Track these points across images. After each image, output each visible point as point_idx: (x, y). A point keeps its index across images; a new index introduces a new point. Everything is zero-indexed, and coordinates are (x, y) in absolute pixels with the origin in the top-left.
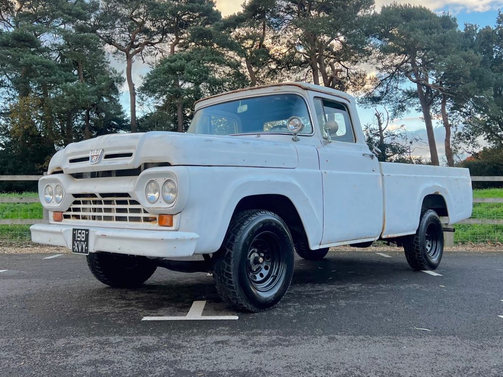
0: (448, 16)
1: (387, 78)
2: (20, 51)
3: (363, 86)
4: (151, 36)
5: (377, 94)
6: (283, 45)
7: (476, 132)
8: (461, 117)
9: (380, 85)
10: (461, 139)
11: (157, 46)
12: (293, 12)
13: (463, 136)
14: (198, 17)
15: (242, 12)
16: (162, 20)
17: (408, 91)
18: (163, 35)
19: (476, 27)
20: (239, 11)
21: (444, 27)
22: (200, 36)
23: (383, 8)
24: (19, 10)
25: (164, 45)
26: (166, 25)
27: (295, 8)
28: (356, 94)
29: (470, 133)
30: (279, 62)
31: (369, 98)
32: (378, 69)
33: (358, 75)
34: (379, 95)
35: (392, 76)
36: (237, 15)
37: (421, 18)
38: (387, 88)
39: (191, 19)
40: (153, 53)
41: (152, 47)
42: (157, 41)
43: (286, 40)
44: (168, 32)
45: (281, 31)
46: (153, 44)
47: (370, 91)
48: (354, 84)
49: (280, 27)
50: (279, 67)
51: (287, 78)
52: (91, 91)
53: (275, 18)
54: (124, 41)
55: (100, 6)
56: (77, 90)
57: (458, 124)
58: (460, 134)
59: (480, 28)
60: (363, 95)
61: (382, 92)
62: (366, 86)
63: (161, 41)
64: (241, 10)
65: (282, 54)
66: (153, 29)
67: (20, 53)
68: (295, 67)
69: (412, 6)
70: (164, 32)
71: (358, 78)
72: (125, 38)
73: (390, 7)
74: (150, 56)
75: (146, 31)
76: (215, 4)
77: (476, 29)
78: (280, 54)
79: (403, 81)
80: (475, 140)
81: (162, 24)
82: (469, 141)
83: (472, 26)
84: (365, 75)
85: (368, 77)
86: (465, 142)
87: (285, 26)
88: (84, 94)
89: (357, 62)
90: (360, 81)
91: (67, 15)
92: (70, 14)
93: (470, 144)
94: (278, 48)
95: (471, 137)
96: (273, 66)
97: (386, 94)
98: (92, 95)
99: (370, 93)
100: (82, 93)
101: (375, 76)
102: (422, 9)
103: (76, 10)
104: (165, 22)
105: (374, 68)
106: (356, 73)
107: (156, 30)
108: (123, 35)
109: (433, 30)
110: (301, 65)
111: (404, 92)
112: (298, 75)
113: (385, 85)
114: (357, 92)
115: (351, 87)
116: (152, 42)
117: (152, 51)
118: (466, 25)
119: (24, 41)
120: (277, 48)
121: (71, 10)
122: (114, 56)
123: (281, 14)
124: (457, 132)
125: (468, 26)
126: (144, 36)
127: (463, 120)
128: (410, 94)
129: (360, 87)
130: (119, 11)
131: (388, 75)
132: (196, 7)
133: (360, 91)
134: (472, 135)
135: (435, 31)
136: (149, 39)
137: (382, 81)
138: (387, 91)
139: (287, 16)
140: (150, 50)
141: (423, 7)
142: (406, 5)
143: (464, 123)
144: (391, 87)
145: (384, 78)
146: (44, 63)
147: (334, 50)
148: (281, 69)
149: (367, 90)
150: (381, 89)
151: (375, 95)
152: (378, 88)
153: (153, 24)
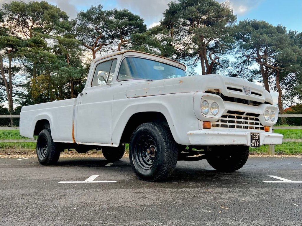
1: (242, 63)
2: (37, 49)
3: (227, 68)
4: (105, 40)
6: (181, 45)
7: (293, 94)
8: (284, 86)
9: (238, 67)
10: (284, 99)
11: (108, 46)
12: (187, 25)
13: (285, 97)
14: (133, 29)
15: (159, 25)
16: (112, 31)
17: (253, 70)
19: (295, 32)
21: (278, 33)
22: (138, 39)
23: (240, 22)
24: (32, 26)
25: (112, 46)
26: (114, 34)
27: (189, 22)
28: (223, 72)
29: (290, 95)
30: (178, 54)
32: (236, 58)
33: (224, 62)
34: (237, 73)
35: (245, 62)
36: (156, 27)
37: (264, 28)
38: (241, 68)
39: (129, 30)
40: (105, 50)
41: (106, 47)
42: (108, 43)
43: (183, 41)
44: (115, 38)
45: (180, 36)
46: (106, 45)
47: (232, 71)
49: (179, 34)
50: (178, 57)
52: (77, 72)
54: (89, 43)
55: (78, 23)
56: (70, 71)
57: (282, 89)
59: (298, 33)
60: (227, 73)
61: (238, 71)
62: (229, 68)
63: (110, 43)
65: (180, 49)
66: (106, 36)
67: (37, 50)
68: (187, 57)
69: (258, 21)
70: (113, 38)
71: (224, 63)
72: (89, 41)
73: (244, 22)
74: (103, 52)
75: (103, 38)
76: (143, 21)
77: (295, 34)
78: (179, 49)
79: (251, 65)
80: (293, 99)
81: (112, 33)
82: (289, 100)
83: (293, 32)
84: (228, 61)
87: (182, 33)
88: (73, 73)
90: (226, 65)
91: (62, 29)
93: (290, 102)
94: (178, 46)
95: (290, 97)
97: (240, 72)
98: (78, 74)
99: (231, 72)
100: (72, 73)
101: (234, 62)
102: (263, 22)
103: (66, 25)
104: (114, 32)
105: (234, 57)
106: (223, 60)
107: (108, 37)
108: (89, 40)
109: (272, 34)
110: (191, 56)
111: (251, 71)
112: (189, 62)
114: (224, 71)
115: (220, 68)
116: (106, 44)
117: (105, 49)
119: (38, 43)
121: (64, 26)
123: (181, 26)
125: (291, 32)
126: (101, 40)
127: (286, 88)
128: (255, 72)
129: (225, 68)
130: (87, 26)
131: (242, 61)
132: (134, 23)
133: (225, 71)
134: (291, 96)
135: (274, 35)
136: (104, 42)
137: (238, 65)
138: (241, 71)
139: (184, 28)
140: (104, 48)
141: (264, 21)
142: (255, 20)
143: (286, 89)
144: (243, 68)
145: (240, 63)
146: (50, 56)
147: (210, 47)
148: (179, 58)
149: (230, 70)
150: (238, 69)
151: (234, 73)
152: (236, 69)
153: (107, 33)
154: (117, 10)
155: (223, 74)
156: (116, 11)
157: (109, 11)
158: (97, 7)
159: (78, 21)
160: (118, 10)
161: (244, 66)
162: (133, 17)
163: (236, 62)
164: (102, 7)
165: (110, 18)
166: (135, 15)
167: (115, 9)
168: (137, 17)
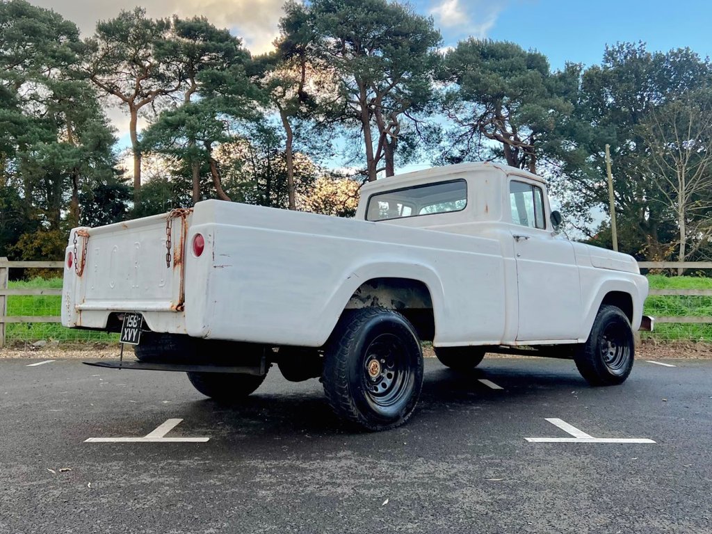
0: (535, 55)
4: (167, 83)
5: (456, 153)
7: (590, 202)
10: (569, 211)
11: (173, 94)
13: (572, 207)
14: (221, 59)
15: (275, 52)
16: (178, 63)
18: (180, 81)
19: (580, 66)
20: (272, 50)
22: (214, 82)
26: (183, 68)
31: (447, 158)
32: (457, 121)
34: (459, 155)
35: (474, 130)
36: (268, 54)
37: (506, 57)
38: (468, 145)
39: (213, 62)
42: (173, 89)
44: (186, 78)
46: (167, 93)
47: (447, 150)
48: (427, 141)
50: (329, 120)
51: (340, 134)
53: (321, 59)
55: (100, 47)
58: (568, 204)
59: (585, 68)
60: (438, 154)
61: (462, 151)
62: (442, 144)
63: (177, 88)
64: (274, 49)
66: (168, 74)
68: (351, 119)
70: (182, 78)
75: (160, 77)
76: (239, 42)
77: (581, 70)
81: (178, 68)
82: (579, 213)
83: (576, 65)
84: (440, 129)
85: (444, 132)
86: (574, 215)
89: (431, 112)
90: (434, 136)
92: (53, 57)
93: (581, 217)
96: (321, 119)
97: (467, 153)
99: (447, 152)
101: (452, 131)
102: (509, 45)
104: (182, 65)
107: (172, 75)
109: (514, 72)
111: (492, 149)
113: (466, 142)
114: (431, 151)
115: (423, 145)
116: (168, 89)
117: (170, 101)
118: (568, 64)
120: (325, 95)
122: (121, 108)
124: (565, 202)
125: (570, 66)
126: (158, 82)
129: (435, 144)
135: (517, 72)
137: (461, 136)
140: (167, 100)
142: (486, 40)
145: (463, 133)
148: (332, 122)
149: (444, 148)
150: (461, 147)
151: (454, 156)
152: (457, 146)
153: (167, 68)
154: (179, 18)
155: (430, 156)
156: (177, 22)
157: (160, 19)
158: (133, 12)
159: (99, 41)
160: (182, 18)
161: (475, 139)
162: (214, 35)
163: (456, 130)
164: (144, 12)
165: (168, 35)
166: (218, 29)
167: (174, 16)
168: (223, 33)
